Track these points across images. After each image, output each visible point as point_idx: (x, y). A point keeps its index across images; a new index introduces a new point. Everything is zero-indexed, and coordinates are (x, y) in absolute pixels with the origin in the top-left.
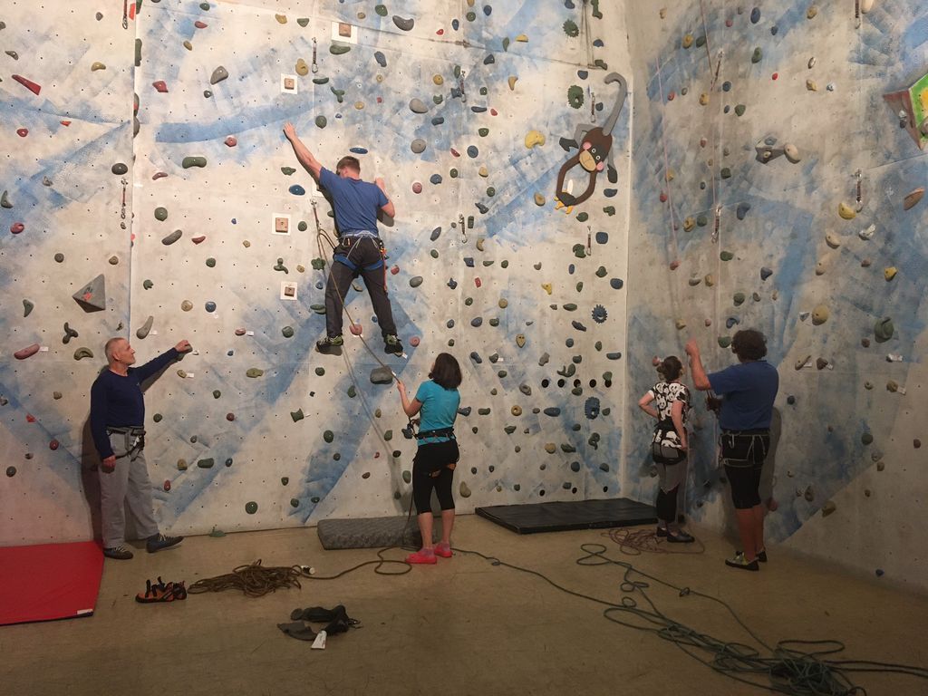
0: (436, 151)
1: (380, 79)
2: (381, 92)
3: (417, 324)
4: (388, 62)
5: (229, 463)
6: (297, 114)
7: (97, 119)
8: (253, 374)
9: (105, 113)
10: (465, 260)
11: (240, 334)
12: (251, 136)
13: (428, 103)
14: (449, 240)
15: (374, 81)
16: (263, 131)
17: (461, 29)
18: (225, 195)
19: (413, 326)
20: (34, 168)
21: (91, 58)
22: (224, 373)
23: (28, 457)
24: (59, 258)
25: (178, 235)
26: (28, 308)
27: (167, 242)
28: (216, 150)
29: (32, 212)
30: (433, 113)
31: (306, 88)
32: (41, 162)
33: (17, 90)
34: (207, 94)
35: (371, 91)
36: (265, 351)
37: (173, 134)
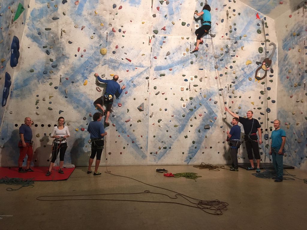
0: (221, 68)
1: (207, 50)
2: (207, 54)
3: (216, 114)
4: (209, 46)
5: (170, 148)
6: (186, 61)
7: (143, 67)
8: (175, 126)
9: (144, 65)
10: (229, 96)
11: (173, 116)
12: (175, 68)
13: (219, 55)
14: (225, 91)
15: (205, 51)
16: (178, 66)
17: (228, 35)
18: (169, 82)
19: (215, 114)
20: (130, 79)
21: (142, 53)
22: (169, 126)
23: (128, 145)
24: (135, 99)
25: (159, 93)
26: (128, 110)
27: (156, 94)
28: (167, 72)
29: (129, 89)
30: (221, 58)
31: (188, 55)
32: (131, 77)
33: (126, 61)
34: (165, 59)
35: (204, 54)
36: (178, 120)
37: (158, 69)
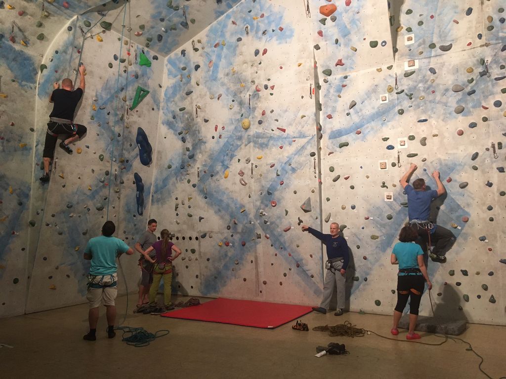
0: (471, 110)
1: (434, 80)
2: (434, 87)
3: (466, 209)
4: (437, 71)
5: (366, 280)
6: (389, 111)
7: (304, 137)
8: (374, 237)
9: (307, 133)
10: (497, 168)
11: (367, 219)
12: (367, 127)
13: (464, 85)
14: (485, 159)
15: (429, 83)
16: (373, 123)
17: (484, 38)
18: (357, 156)
19: (464, 211)
20: (285, 160)
21: (301, 114)
22: (361, 237)
23: (290, 269)
24: (295, 192)
25: (338, 177)
26: (287, 212)
27: (335, 180)
28: (353, 137)
29: (286, 176)
30: (468, 89)
31: (393, 98)
32: (287, 157)
33: (278, 133)
34: (348, 114)
35: (428, 88)
36: (379, 226)
37: (336, 135)
